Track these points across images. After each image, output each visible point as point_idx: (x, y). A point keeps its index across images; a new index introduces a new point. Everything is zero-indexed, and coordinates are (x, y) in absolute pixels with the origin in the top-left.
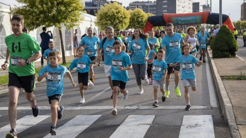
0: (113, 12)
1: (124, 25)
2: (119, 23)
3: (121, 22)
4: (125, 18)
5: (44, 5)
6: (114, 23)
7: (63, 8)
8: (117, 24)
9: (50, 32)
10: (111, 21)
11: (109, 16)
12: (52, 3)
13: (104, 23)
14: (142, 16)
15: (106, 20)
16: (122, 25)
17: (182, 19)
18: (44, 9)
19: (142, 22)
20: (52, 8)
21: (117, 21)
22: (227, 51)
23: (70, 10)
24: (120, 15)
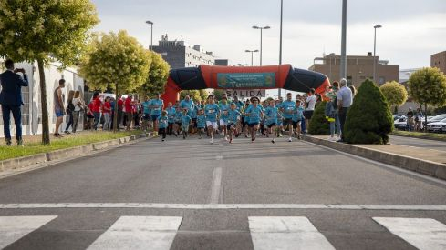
0: (119, 49)
1: (140, 78)
2: (131, 73)
3: (134, 70)
4: (142, 63)
5: (19, 11)
6: (121, 73)
7: (58, 21)
8: (126, 74)
9: (22, 70)
10: (114, 68)
11: (111, 57)
12: (37, 9)
13: (99, 71)
14: (160, 67)
15: (104, 66)
16: (136, 78)
17: (238, 77)
18: (16, 19)
19: (160, 78)
20: (35, 18)
21: (128, 70)
22: (375, 130)
23: (73, 25)
24: (133, 56)
